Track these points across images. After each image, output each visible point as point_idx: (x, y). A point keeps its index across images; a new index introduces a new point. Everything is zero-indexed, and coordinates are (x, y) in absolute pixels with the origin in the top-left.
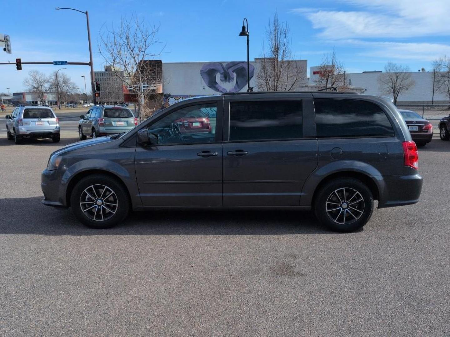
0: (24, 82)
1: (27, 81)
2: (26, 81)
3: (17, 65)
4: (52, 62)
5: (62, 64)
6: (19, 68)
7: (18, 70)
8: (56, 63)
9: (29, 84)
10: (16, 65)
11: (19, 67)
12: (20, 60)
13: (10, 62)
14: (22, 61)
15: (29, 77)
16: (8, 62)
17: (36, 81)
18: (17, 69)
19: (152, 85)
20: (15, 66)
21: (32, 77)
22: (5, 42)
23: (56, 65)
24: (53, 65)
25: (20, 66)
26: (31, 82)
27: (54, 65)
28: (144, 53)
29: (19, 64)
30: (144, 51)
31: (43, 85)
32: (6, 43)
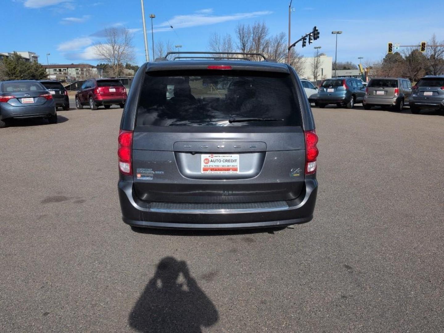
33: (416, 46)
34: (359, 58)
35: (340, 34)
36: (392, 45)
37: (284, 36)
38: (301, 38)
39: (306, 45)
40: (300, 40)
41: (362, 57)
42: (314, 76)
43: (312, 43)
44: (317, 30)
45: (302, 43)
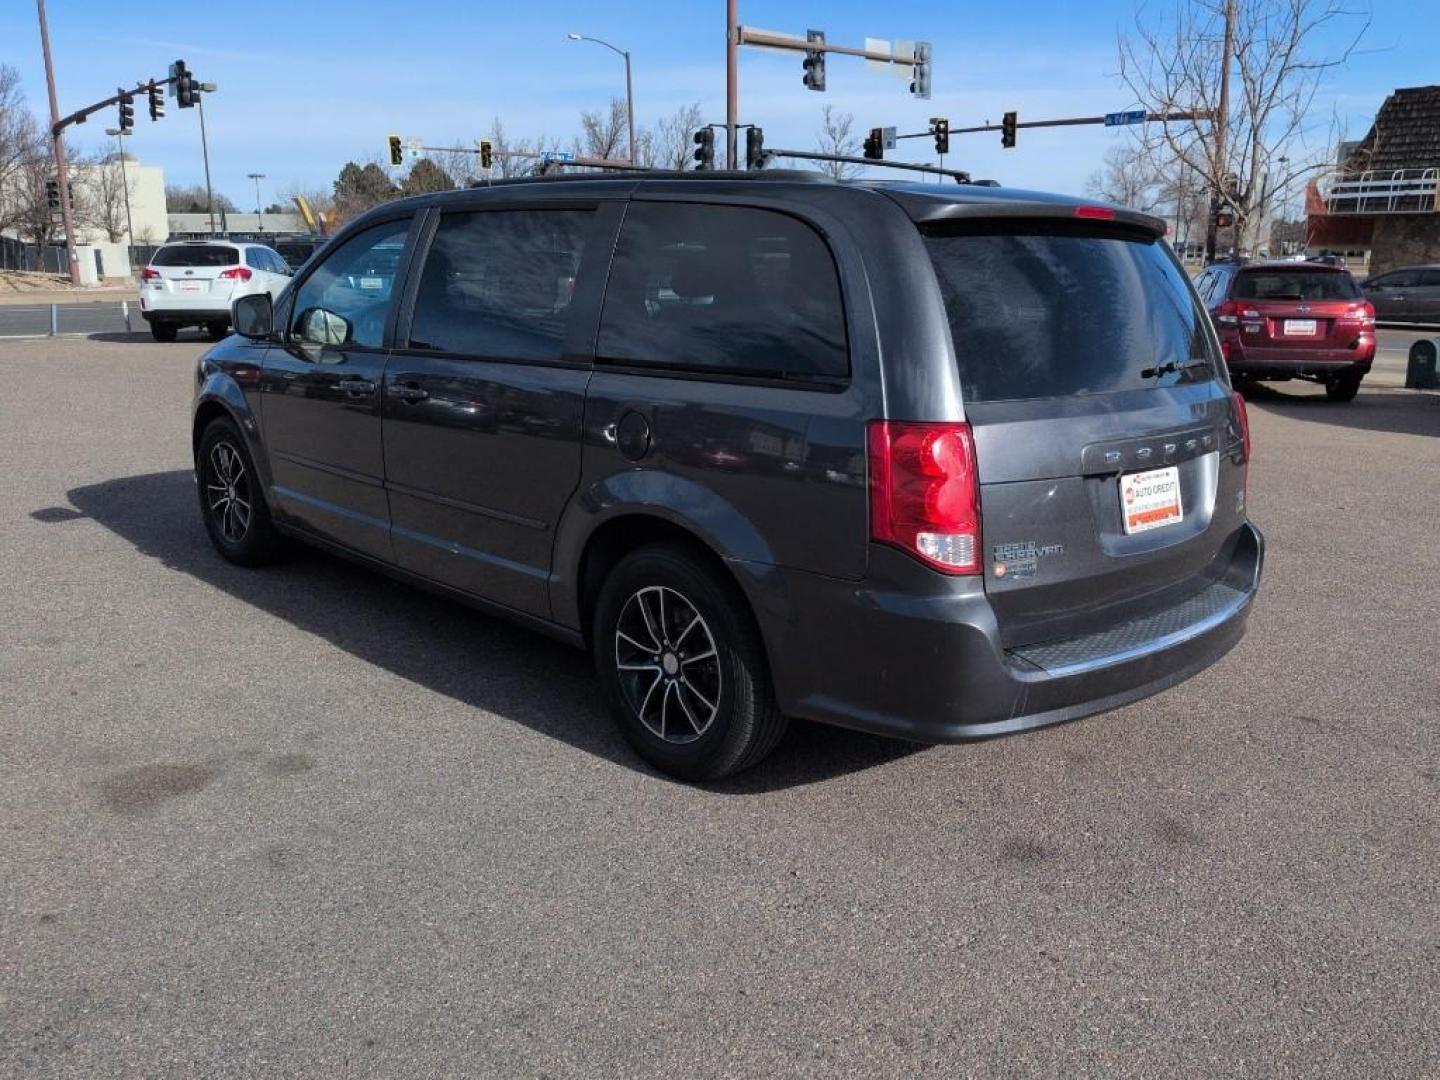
0: (1088, 184)
1: (1098, 179)
2: (1095, 182)
3: (1005, 131)
4: (1103, 116)
5: (1129, 122)
6: (1009, 141)
7: (1006, 146)
8: (1112, 120)
9: (1101, 189)
10: (1000, 131)
11: (1009, 139)
12: (1013, 115)
13: (991, 125)
14: (1019, 121)
15: (1106, 167)
16: (985, 125)
17: (1122, 181)
18: (1002, 145)
19: (1423, 181)
20: (1000, 134)
21: (1111, 169)
22: (914, 66)
23: (1113, 124)
24: (1103, 125)
25: (1013, 135)
26: (1106, 181)
27: (1107, 125)
28: (1286, 60)
29: (1010, 129)
30: (1287, 55)
31: (1139, 193)
32: (918, 68)
33: (451, 151)
34: (252, 176)
35: (209, 91)
36: (399, 142)
37: (15, 81)
38: (116, 94)
39: (135, 122)
40: (112, 102)
41: (259, 173)
42: (109, 231)
43: (161, 115)
44: (189, 75)
45: (118, 115)
